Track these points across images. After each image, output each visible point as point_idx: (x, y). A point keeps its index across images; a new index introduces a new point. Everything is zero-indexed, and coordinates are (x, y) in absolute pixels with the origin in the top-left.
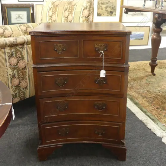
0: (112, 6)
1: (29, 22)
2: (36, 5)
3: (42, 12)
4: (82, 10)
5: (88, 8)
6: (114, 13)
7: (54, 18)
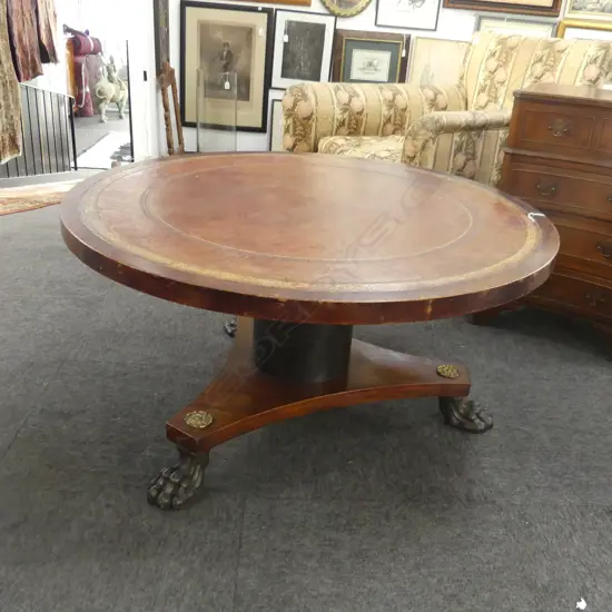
1: (391, 79)
2: (417, 38)
3: (468, 60)
4: (584, 63)
5: (599, 61)
7: (500, 75)
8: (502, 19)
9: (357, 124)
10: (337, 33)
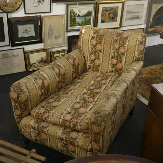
0: (114, 12)
6: (115, 19)
7: (99, 47)
8: (76, 4)
9: (48, 91)
10: (8, 19)
